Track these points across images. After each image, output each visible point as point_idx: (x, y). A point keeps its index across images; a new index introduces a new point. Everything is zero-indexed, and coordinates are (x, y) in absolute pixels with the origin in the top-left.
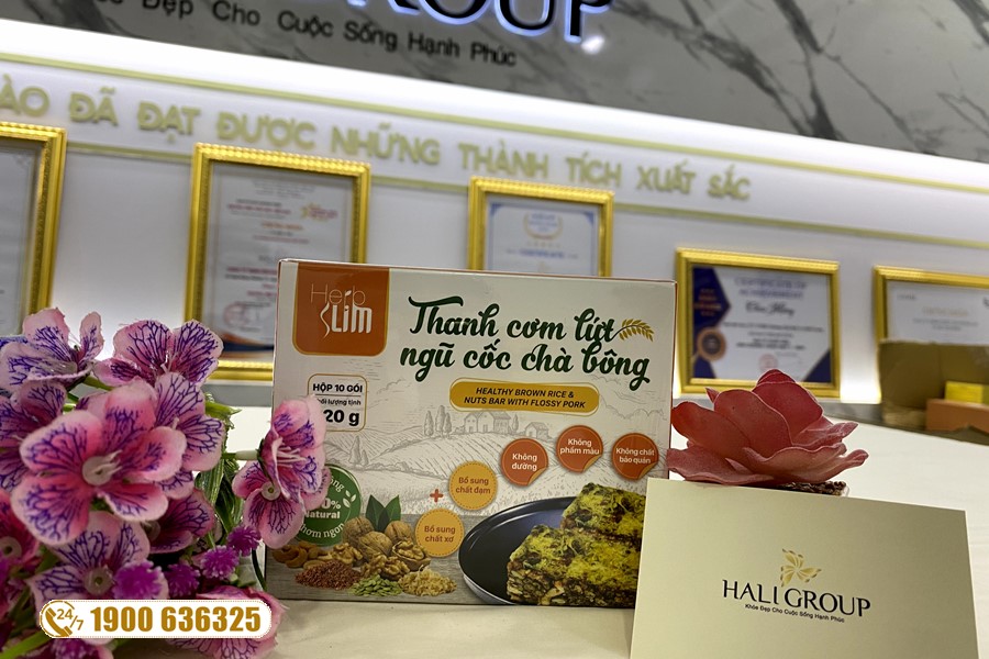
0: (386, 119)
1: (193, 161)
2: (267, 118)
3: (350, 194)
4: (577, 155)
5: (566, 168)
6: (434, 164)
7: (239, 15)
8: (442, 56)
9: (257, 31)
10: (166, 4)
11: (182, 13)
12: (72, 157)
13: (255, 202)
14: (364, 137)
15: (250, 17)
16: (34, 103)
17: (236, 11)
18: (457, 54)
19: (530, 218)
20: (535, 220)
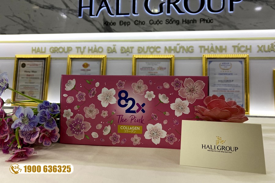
0: (178, 42)
1: (132, 59)
2: (149, 46)
3: (169, 63)
4: (236, 45)
6: (192, 52)
7: (140, 23)
8: (192, 24)
9: (144, 26)
10: (124, 23)
11: (128, 25)
12: (108, 61)
13: (146, 67)
14: (173, 48)
15: (143, 23)
16: (100, 50)
17: (140, 22)
18: (196, 22)
19: (221, 64)
20: (223, 65)
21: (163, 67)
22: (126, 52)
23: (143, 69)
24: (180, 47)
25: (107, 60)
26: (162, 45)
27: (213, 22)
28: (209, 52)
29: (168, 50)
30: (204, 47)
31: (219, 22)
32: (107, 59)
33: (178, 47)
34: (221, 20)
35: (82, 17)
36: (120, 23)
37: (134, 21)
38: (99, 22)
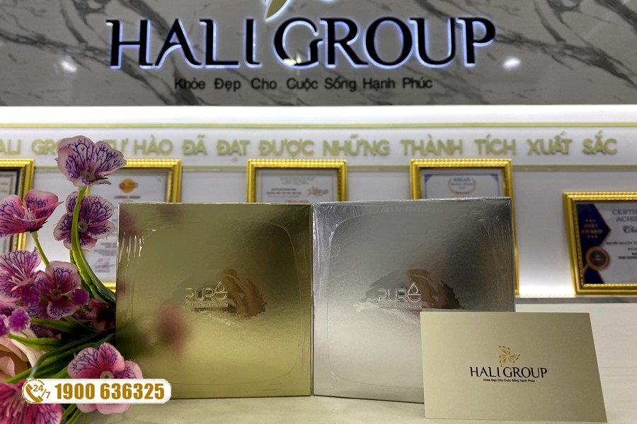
0: (354, 132)
2: (286, 140)
3: (335, 179)
4: (483, 137)
5: (475, 147)
6: (385, 154)
7: (265, 85)
8: (384, 89)
9: (275, 92)
10: (226, 85)
11: (235, 88)
12: (184, 175)
13: (281, 189)
14: (342, 144)
15: (271, 85)
16: (166, 148)
17: (263, 82)
18: (394, 86)
19: (452, 182)
20: (455, 182)
21: (322, 188)
22: (231, 152)
23: (273, 193)
24: (358, 142)
25: (182, 172)
26: (317, 136)
27: (431, 87)
28: (424, 155)
29: (332, 148)
30: (412, 142)
31: (446, 86)
32: (182, 168)
33: (354, 142)
34: (449, 81)
35: (119, 67)
36: (216, 83)
37: (251, 79)
38: (162, 79)
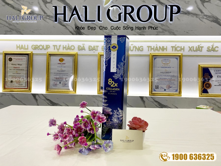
0: (132, 43)
1: (98, 56)
4: (174, 45)
5: (172, 48)
6: (142, 50)
8: (142, 30)
9: (107, 31)
10: (91, 28)
11: (94, 29)
15: (106, 28)
16: (73, 48)
17: (103, 27)
18: (145, 29)
19: (163, 60)
22: (93, 50)
27: (158, 29)
28: (154, 51)
30: (151, 47)
32: (78, 55)
33: (132, 46)
35: (57, 22)
36: (88, 28)
37: (99, 26)
38: (71, 26)
